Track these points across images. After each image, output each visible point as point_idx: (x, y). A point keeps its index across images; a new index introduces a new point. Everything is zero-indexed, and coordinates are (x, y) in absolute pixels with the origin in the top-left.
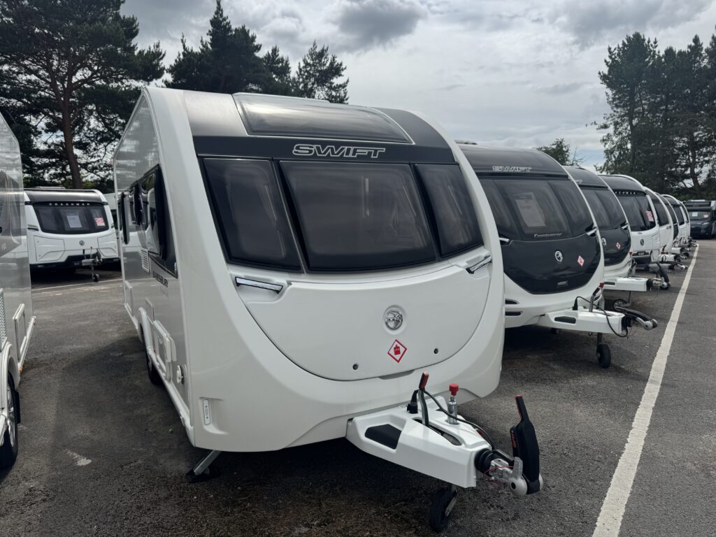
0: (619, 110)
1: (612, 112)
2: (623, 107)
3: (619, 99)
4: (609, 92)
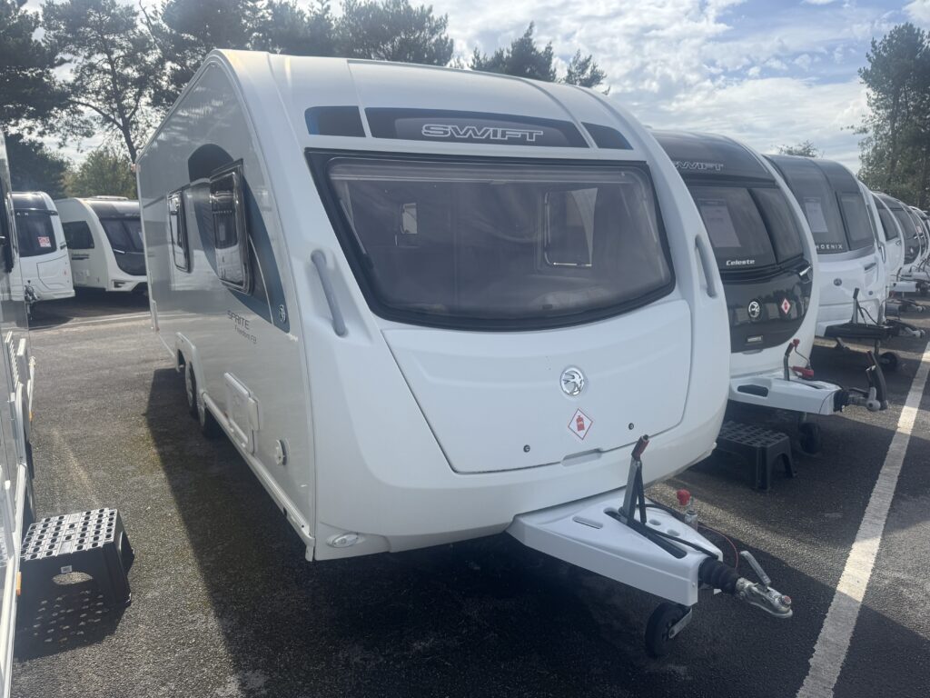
0: (880, 112)
1: (873, 114)
2: (887, 108)
3: (882, 99)
4: (870, 90)
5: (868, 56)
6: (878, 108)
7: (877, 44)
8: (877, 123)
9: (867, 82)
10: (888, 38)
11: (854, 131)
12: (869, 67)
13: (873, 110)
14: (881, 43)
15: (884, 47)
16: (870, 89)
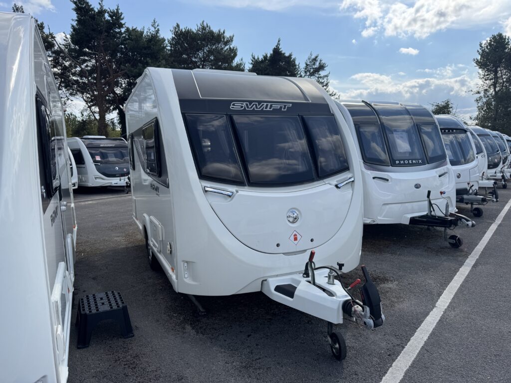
0: (487, 82)
2: (490, 80)
3: (487, 75)
7: (483, 45)
8: (486, 88)
9: (479, 65)
10: (489, 42)
11: (472, 93)
12: (479, 57)
13: (482, 81)
14: (485, 45)
16: (480, 69)
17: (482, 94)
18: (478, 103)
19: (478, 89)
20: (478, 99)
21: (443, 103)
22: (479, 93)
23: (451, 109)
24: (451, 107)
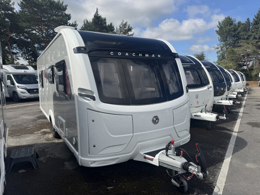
2: (224, 41)
3: (222, 39)
5: (218, 26)
6: (222, 41)
7: (220, 22)
8: (221, 46)
9: (218, 33)
10: (223, 21)
11: (215, 48)
12: (218, 29)
13: (220, 42)
14: (221, 22)
15: (222, 24)
16: (219, 36)
17: (220, 49)
18: (218, 54)
19: (217, 46)
20: (218, 52)
21: (200, 54)
22: (218, 48)
23: (204, 57)
24: (204, 56)
